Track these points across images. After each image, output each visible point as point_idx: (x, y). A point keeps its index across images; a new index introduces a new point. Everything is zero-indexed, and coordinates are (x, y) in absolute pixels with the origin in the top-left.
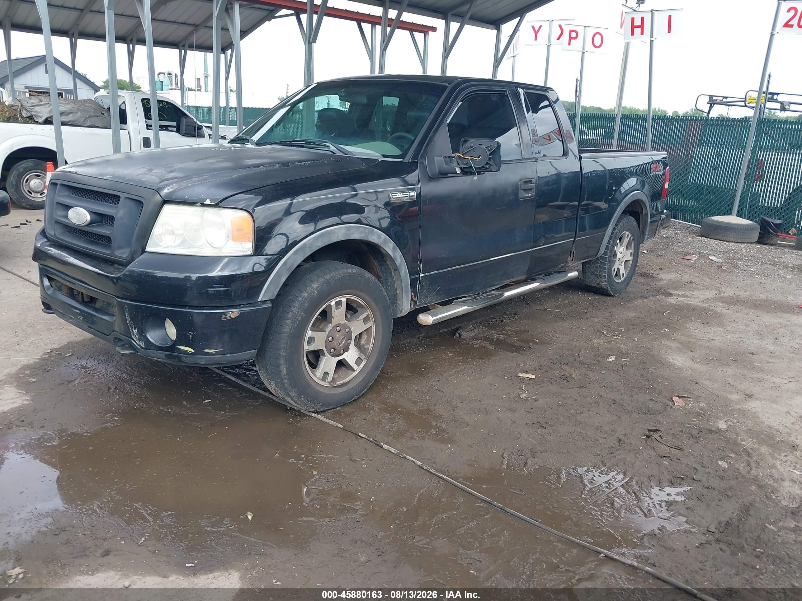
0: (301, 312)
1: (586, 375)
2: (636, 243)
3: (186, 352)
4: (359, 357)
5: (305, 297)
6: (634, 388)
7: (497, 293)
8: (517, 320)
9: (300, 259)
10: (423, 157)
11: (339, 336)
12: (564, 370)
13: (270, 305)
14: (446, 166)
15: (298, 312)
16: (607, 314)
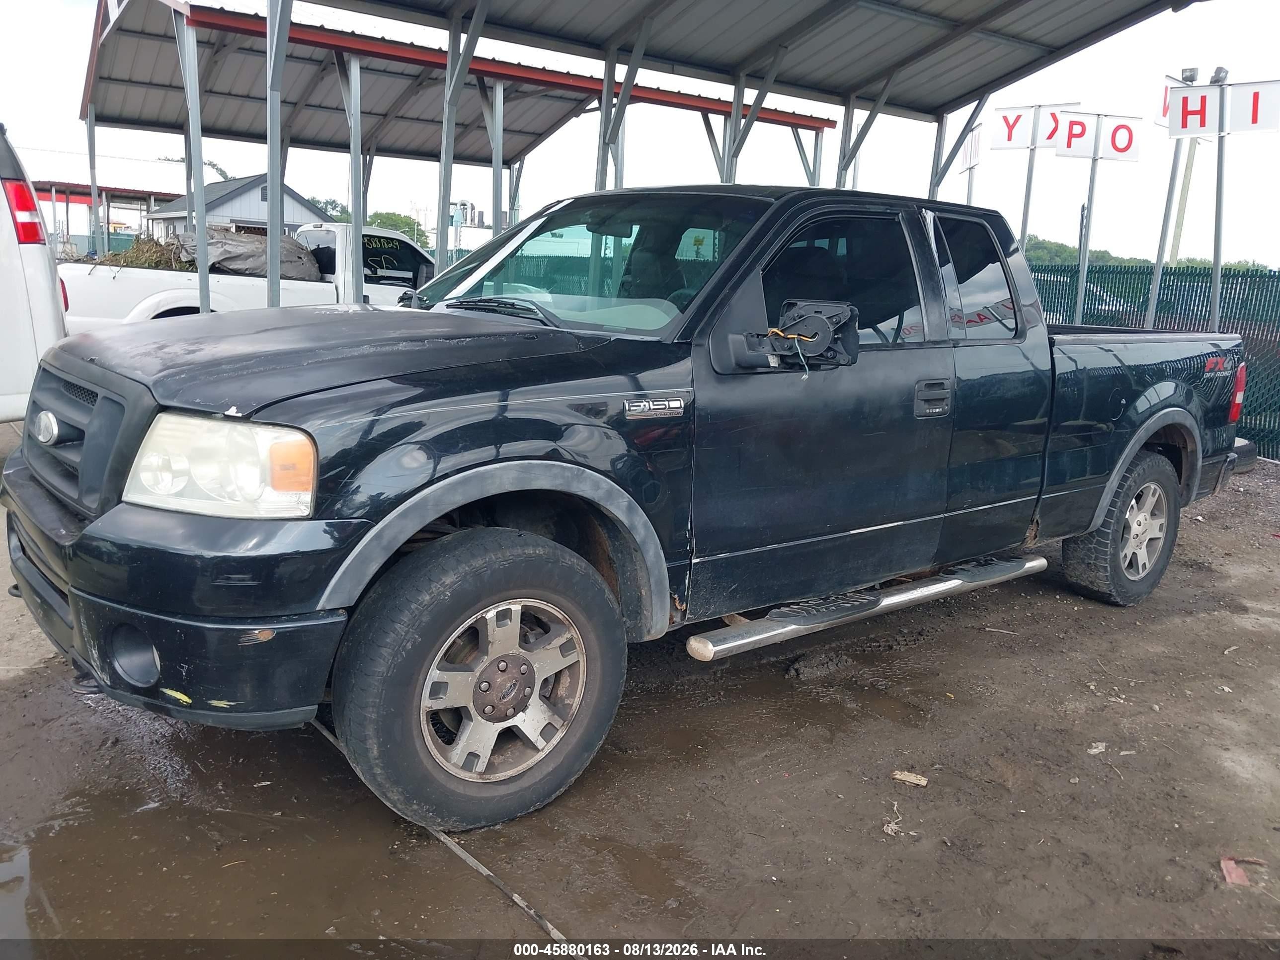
0: (413, 633)
1: (1035, 784)
2: (1172, 506)
3: (176, 701)
4: (549, 723)
5: (425, 603)
6: (1137, 827)
7: (867, 598)
8: (920, 647)
9: (411, 528)
10: (702, 333)
11: (503, 681)
12: (992, 769)
13: (343, 618)
14: (750, 353)
15: (407, 633)
16: (1105, 645)
